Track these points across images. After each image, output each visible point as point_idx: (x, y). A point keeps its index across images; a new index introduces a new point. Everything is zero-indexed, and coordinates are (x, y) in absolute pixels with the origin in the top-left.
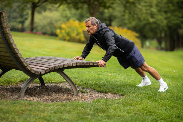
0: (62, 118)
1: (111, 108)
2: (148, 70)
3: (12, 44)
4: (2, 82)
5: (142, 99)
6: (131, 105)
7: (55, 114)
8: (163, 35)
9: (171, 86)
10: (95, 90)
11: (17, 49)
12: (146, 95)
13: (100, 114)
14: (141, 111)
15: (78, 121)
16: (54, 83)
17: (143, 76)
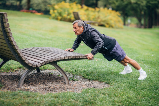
1: (98, 99)
2: (129, 62)
3: (12, 41)
5: (124, 90)
6: (115, 96)
8: (143, 13)
10: (84, 78)
11: (17, 46)
12: (128, 84)
14: (124, 103)
16: (48, 69)
17: (125, 65)
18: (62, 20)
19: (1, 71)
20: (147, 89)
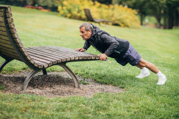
0: (64, 117)
1: (111, 104)
4: (5, 70)
5: (141, 95)
6: (131, 101)
7: (57, 112)
9: (170, 77)
10: (96, 81)
11: (21, 44)
12: (146, 89)
13: (101, 113)
14: (140, 109)
16: (56, 71)
18: (72, 17)
19: (3, 72)
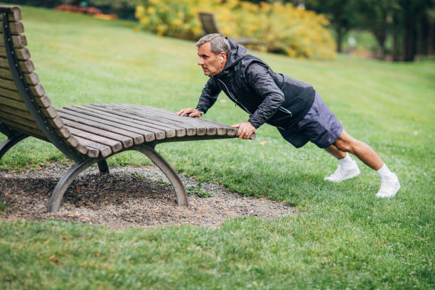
0: (151, 277)
1: (265, 245)
2: (352, 148)
3: (35, 83)
4: (6, 162)
5: (338, 222)
6: (313, 238)
7: (134, 264)
8: (390, 19)
9: (408, 179)
10: (227, 189)
12: (349, 208)
13: (240, 266)
14: (336, 257)
15: (189, 286)
16: (131, 165)
17: (340, 157)
18: (170, 34)
19: (2, 167)
20: (399, 222)
